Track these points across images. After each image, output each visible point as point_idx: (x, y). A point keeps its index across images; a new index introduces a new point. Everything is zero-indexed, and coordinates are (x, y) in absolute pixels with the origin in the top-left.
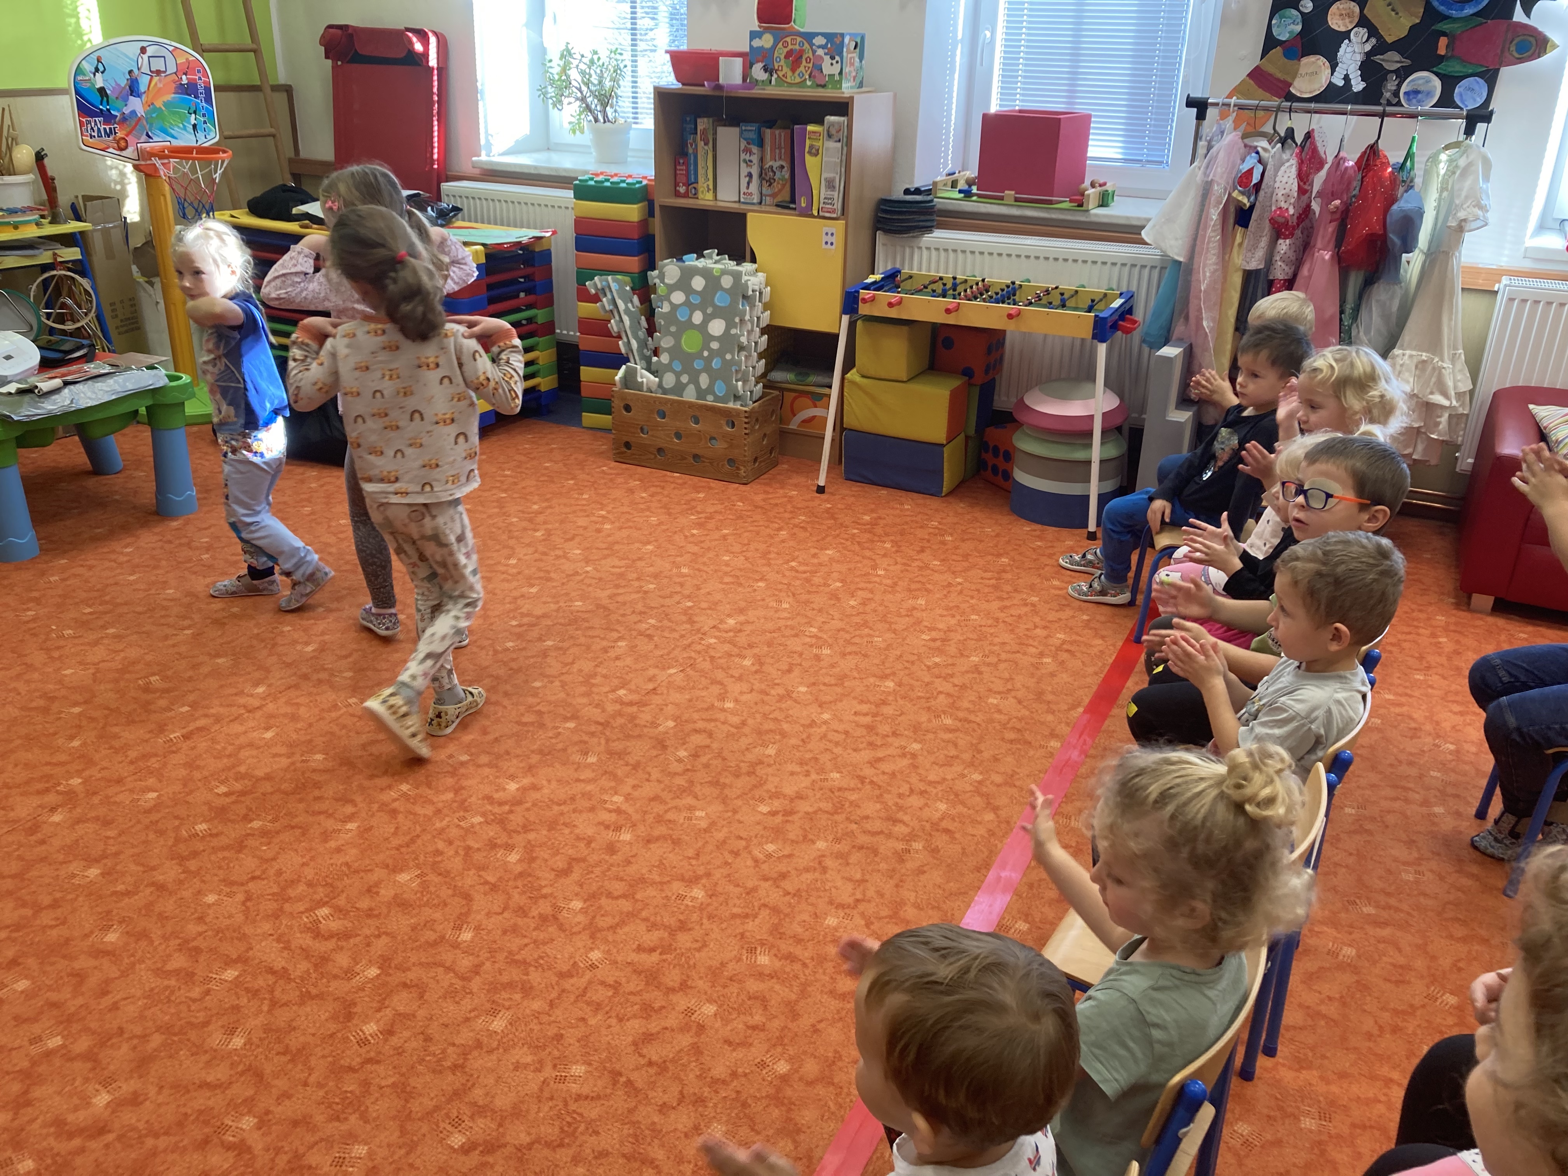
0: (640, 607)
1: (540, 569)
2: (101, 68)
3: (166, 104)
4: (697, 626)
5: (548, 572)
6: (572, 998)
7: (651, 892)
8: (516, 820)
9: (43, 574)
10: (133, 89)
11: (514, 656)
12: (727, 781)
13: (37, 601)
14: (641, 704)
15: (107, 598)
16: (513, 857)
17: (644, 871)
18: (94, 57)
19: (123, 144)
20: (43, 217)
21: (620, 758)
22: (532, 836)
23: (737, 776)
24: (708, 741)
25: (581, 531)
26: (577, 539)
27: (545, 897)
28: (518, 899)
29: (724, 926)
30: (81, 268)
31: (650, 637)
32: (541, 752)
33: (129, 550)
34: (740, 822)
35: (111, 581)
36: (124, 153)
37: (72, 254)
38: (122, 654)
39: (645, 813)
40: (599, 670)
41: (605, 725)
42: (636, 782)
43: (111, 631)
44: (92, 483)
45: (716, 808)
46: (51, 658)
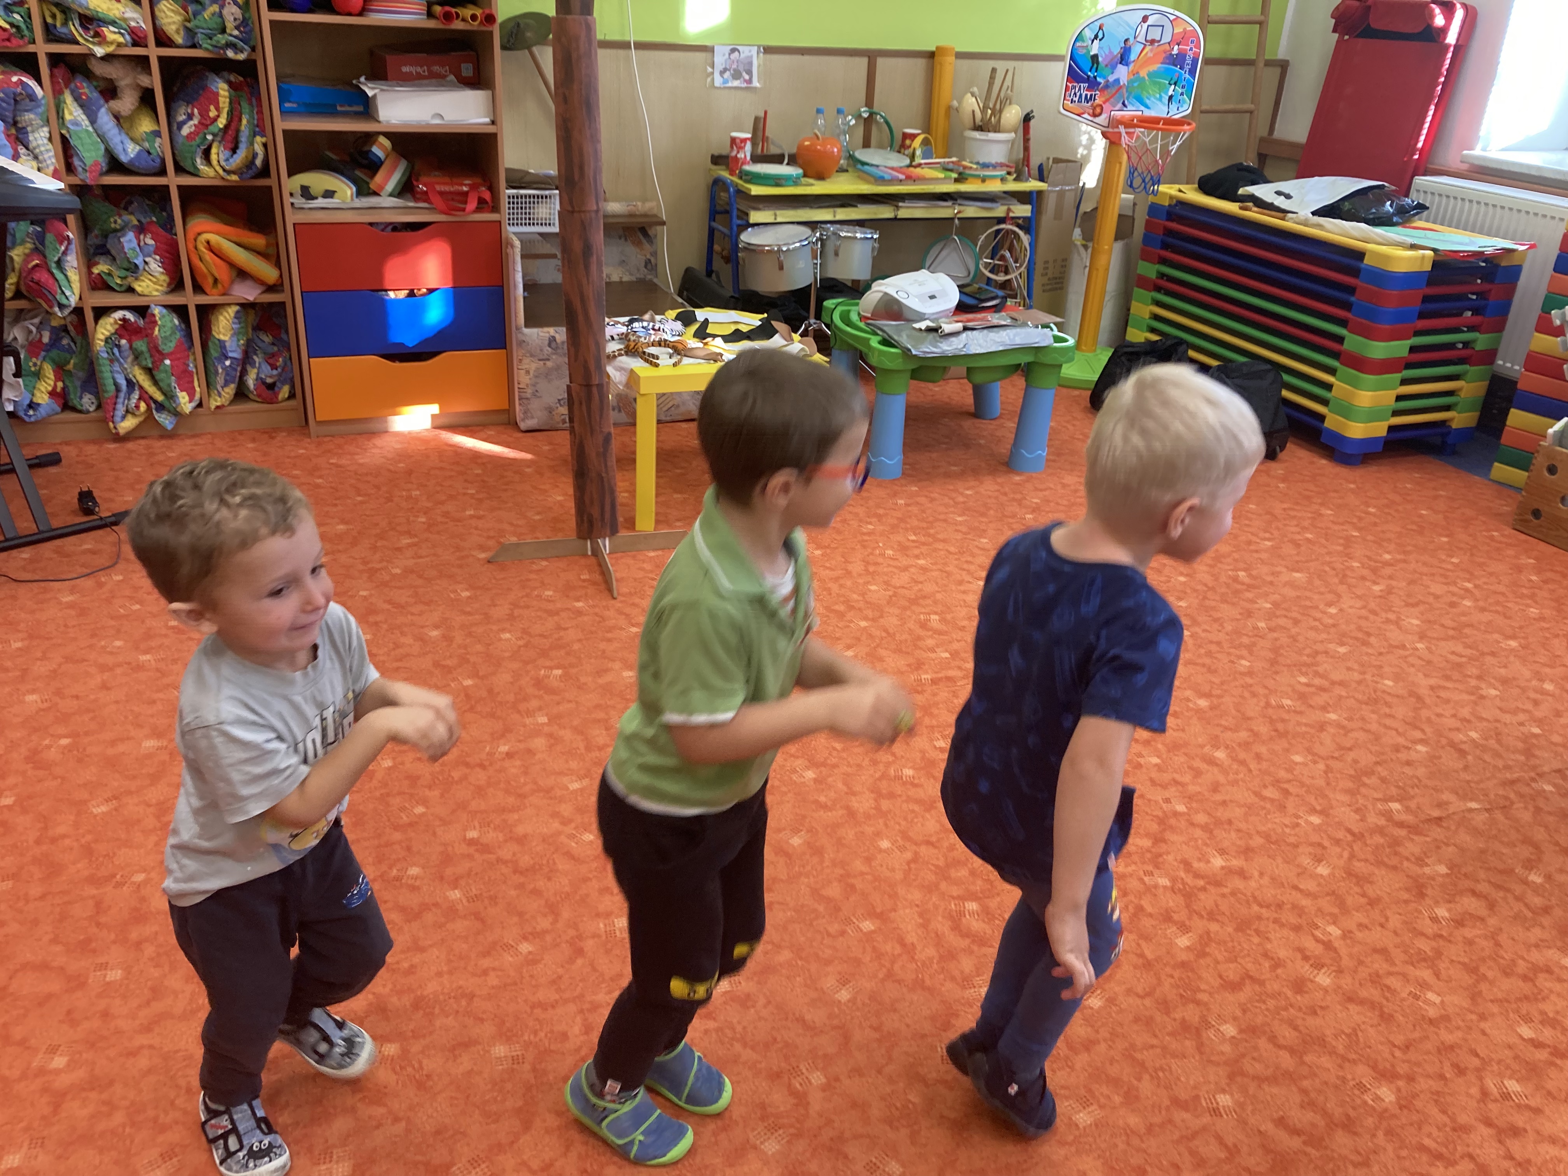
0: (1465, 712)
1: (1359, 629)
2: (1100, 35)
3: (1150, 75)
4: (1533, 761)
5: (1369, 634)
6: (1176, 1135)
7: (1325, 1061)
8: (1206, 900)
9: (895, 495)
10: (1124, 58)
11: (1286, 716)
12: (1490, 974)
13: (879, 517)
14: (1414, 830)
15: (932, 531)
16: (1183, 941)
17: (1328, 1032)
18: (1098, 24)
19: (1098, 110)
20: (1009, 173)
21: (1357, 884)
22: (1214, 927)
23: (1507, 972)
24: (1483, 912)
25: (1431, 599)
26: (1422, 608)
27: (1198, 1003)
28: (1167, 988)
29: (1404, 1153)
30: (1027, 225)
31: (1462, 753)
32: (1267, 837)
33: (969, 492)
34: (1484, 1033)
35: (942, 517)
36: (1097, 120)
37: (1023, 210)
38: (920, 586)
39: (1361, 963)
40: (1379, 769)
41: (1358, 837)
42: (1365, 921)
43: (921, 562)
44: (968, 424)
45: (1457, 1001)
46: (867, 570)
